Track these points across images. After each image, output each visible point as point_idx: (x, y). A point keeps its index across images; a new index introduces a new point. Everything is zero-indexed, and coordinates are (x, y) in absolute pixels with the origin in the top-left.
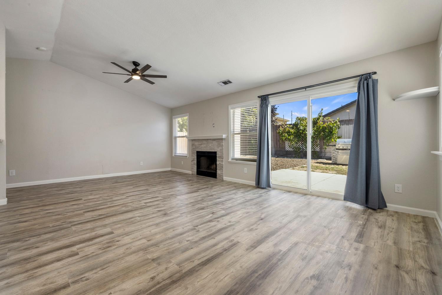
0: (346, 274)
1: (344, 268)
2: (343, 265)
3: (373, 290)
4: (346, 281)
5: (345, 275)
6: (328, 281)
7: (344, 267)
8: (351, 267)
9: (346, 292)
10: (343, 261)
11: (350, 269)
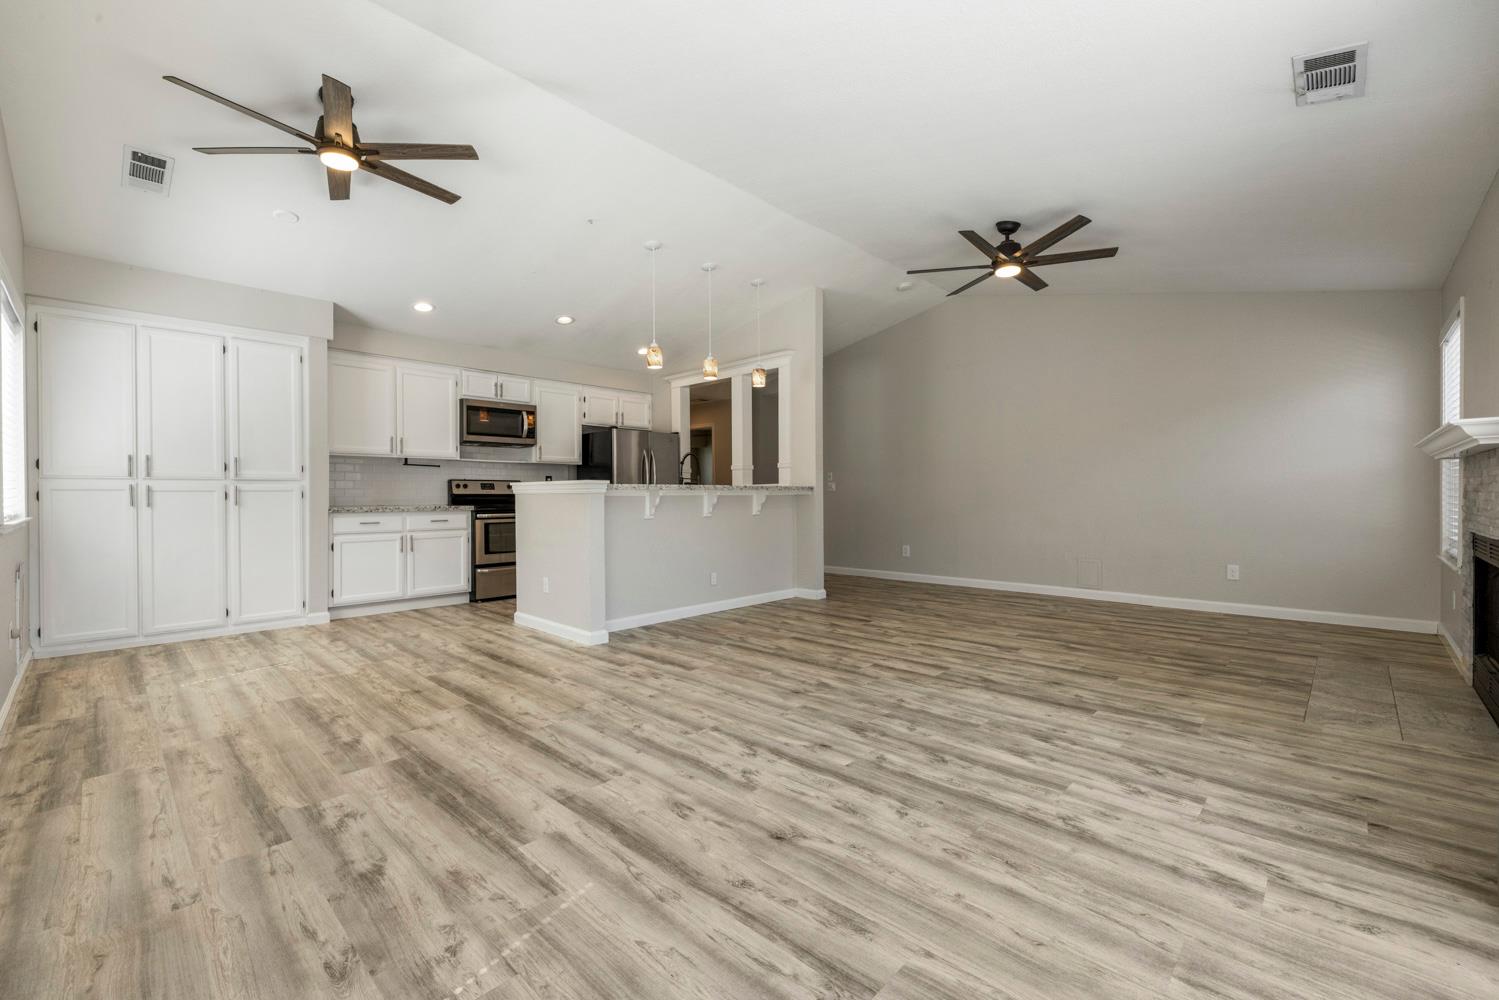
0: (324, 944)
1: (345, 953)
2: (358, 957)
3: (222, 968)
4: (305, 929)
5: (322, 937)
6: (343, 892)
7: (350, 955)
8: (332, 976)
9: (284, 908)
10: (372, 972)
11: (327, 966)
